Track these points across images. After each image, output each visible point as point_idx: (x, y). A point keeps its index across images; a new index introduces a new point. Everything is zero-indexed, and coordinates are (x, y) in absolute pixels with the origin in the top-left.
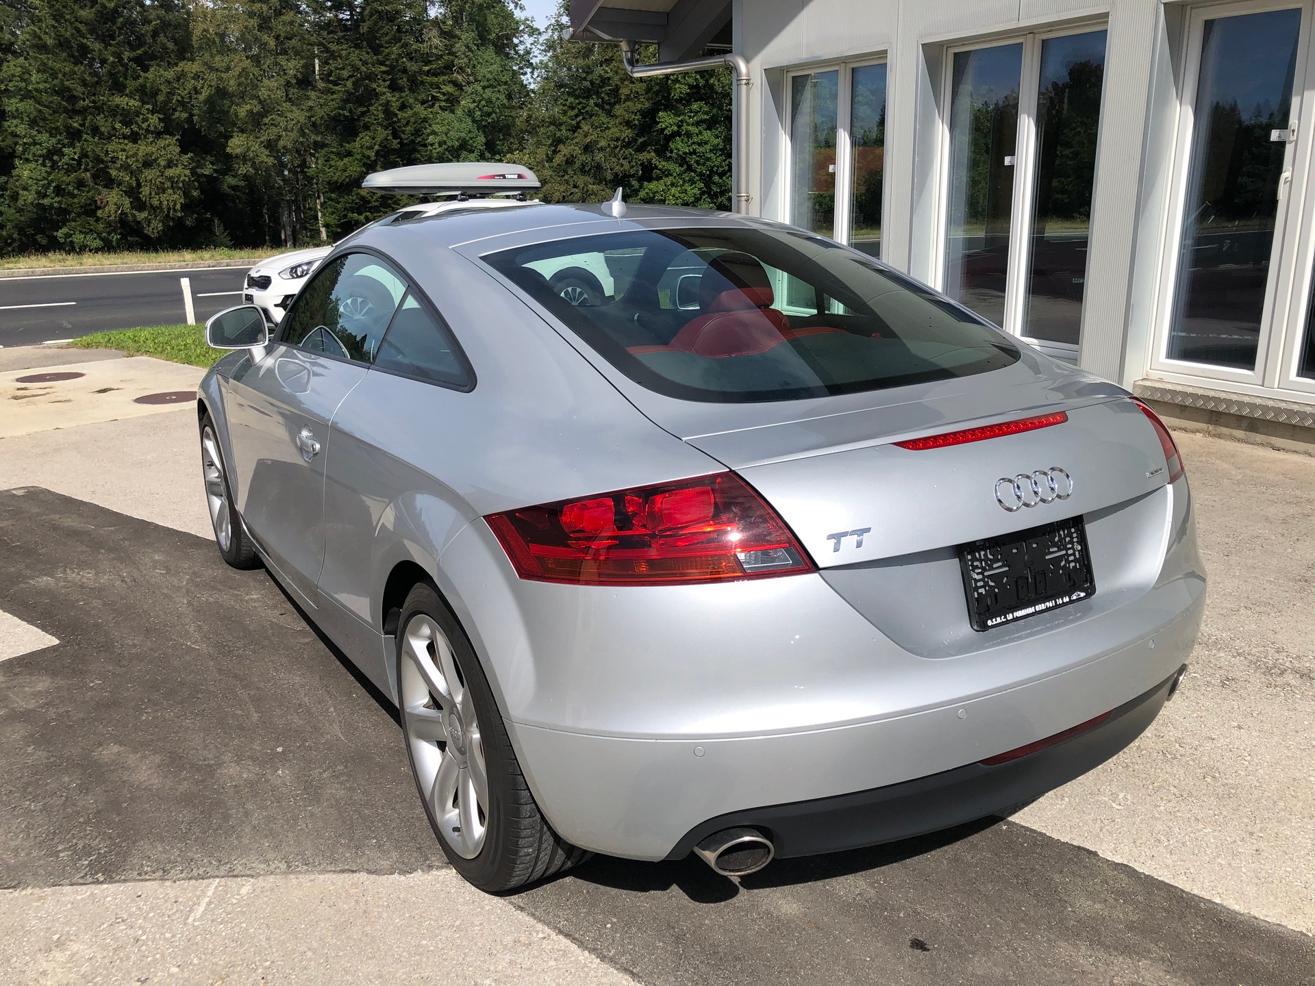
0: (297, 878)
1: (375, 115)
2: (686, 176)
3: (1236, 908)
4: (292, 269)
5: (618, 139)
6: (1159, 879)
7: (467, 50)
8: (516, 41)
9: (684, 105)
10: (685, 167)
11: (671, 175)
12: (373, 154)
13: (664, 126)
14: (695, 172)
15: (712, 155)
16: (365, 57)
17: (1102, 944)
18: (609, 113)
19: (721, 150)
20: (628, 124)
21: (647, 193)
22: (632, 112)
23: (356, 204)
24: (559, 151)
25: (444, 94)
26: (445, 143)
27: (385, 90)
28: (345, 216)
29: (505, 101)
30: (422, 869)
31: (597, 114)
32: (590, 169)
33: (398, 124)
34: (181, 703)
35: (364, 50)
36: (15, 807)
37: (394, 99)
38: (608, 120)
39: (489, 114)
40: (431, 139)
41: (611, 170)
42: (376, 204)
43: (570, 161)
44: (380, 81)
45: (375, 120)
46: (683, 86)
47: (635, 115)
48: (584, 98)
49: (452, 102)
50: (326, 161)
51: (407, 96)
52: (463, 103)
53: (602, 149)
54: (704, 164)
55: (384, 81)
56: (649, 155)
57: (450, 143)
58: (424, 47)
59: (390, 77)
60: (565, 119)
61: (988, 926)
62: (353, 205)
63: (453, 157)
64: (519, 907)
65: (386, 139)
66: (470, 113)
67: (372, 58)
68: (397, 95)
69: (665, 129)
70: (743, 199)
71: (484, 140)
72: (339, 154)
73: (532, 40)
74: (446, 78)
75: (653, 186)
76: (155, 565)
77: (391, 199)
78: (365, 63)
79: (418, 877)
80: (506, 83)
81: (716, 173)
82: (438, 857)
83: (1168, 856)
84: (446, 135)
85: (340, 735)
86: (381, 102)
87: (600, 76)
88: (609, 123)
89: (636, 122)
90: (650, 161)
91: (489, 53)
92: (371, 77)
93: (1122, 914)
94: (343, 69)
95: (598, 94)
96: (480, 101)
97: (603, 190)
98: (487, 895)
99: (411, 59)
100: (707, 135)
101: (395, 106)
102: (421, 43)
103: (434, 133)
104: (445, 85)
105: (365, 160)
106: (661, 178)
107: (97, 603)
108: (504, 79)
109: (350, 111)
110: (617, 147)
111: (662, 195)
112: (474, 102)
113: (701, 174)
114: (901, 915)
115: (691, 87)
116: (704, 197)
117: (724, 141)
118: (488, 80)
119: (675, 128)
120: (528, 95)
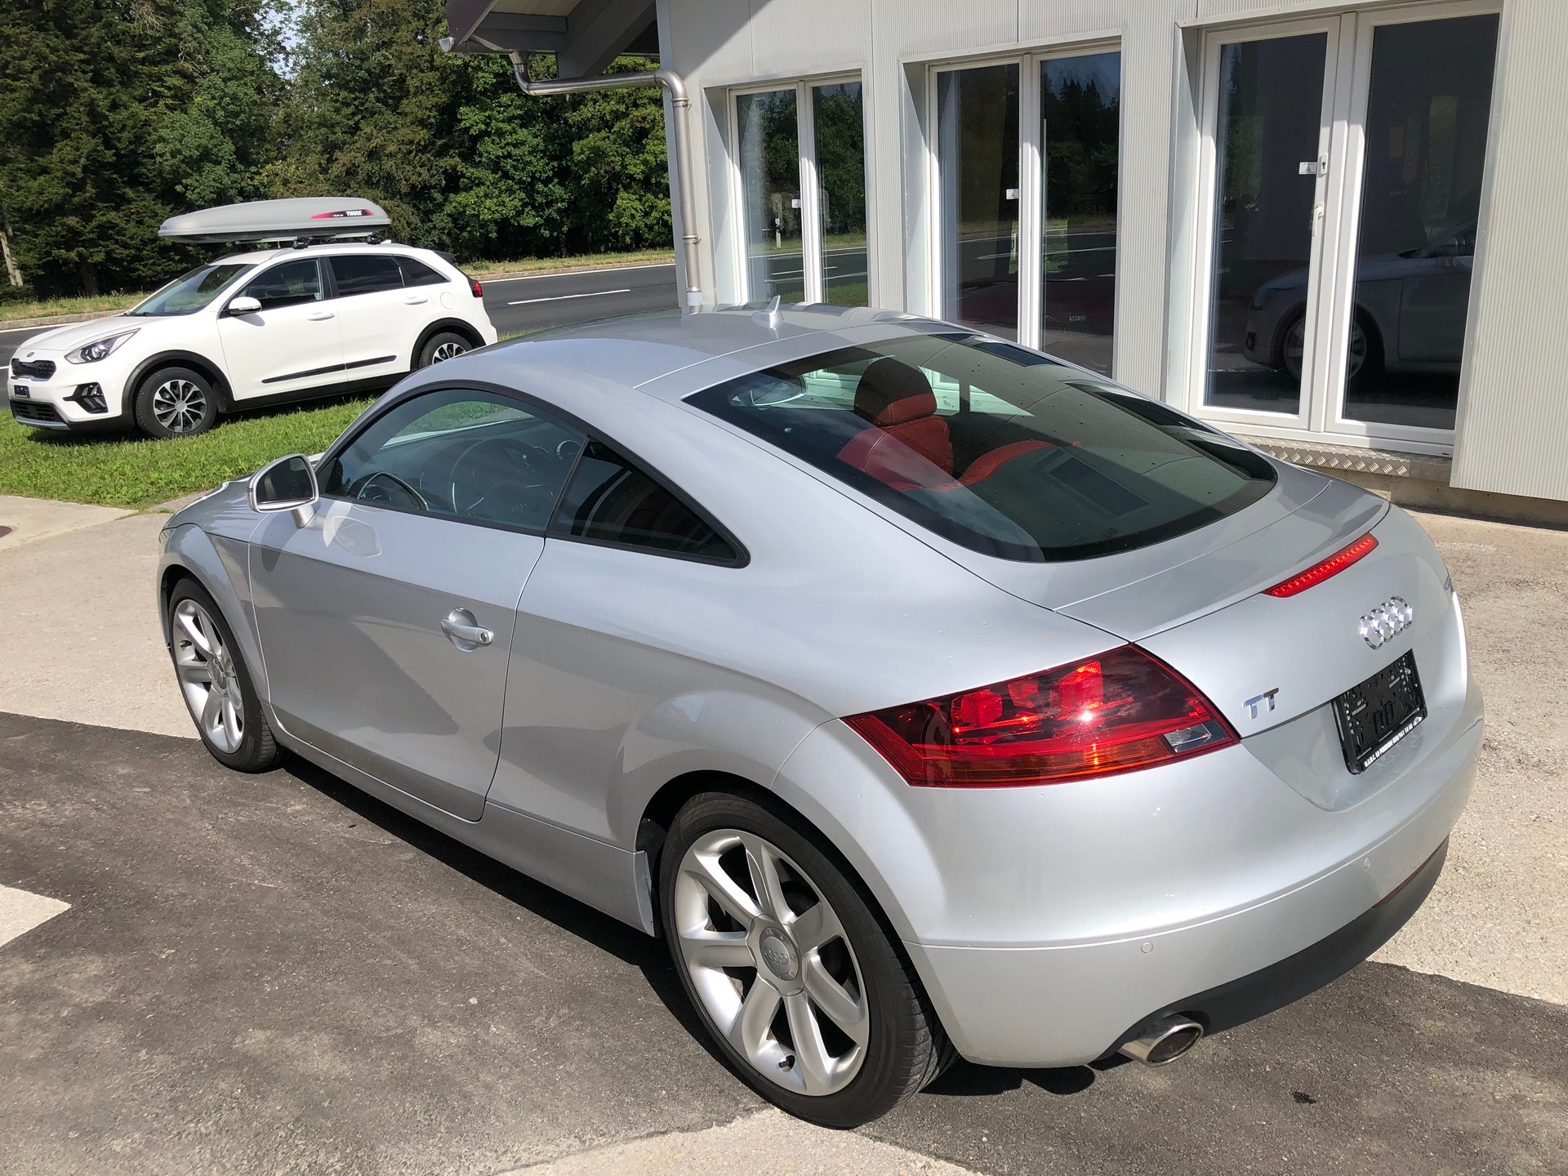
0: (603, 1154)
1: (75, 118)
2: (503, 185)
3: (1555, 1001)
4: (84, 350)
5: (411, 142)
6: (1475, 984)
7: (195, 31)
8: (257, 17)
9: (489, 97)
10: (500, 174)
11: (483, 184)
12: (79, 170)
13: (468, 125)
14: (513, 179)
15: (533, 158)
16: (53, 41)
17: (1465, 1062)
18: (395, 109)
19: (541, 151)
20: (422, 123)
21: (455, 207)
22: (426, 108)
23: (62, 237)
24: (336, 159)
25: (169, 88)
26: (179, 151)
27: (86, 84)
28: (48, 253)
29: (256, 97)
30: (740, 1115)
31: (380, 111)
32: (378, 181)
33: (111, 130)
34: (304, 961)
35: (51, 33)
36: (179, 1133)
37: (101, 96)
38: (395, 118)
39: (236, 115)
40: (159, 147)
41: (406, 180)
42: (91, 236)
43: (351, 172)
44: (79, 73)
45: (77, 124)
46: (486, 75)
47: (430, 111)
48: (360, 91)
49: (182, 100)
50: (12, 181)
51: (118, 91)
52: (198, 99)
53: (391, 155)
54: (523, 169)
55: (84, 72)
56: (452, 161)
57: (187, 153)
58: (135, 28)
59: (92, 67)
60: (339, 118)
61: (1355, 1065)
62: (59, 238)
63: (192, 169)
64: (875, 1137)
65: (96, 150)
66: (210, 113)
67: (63, 42)
68: (105, 92)
69: (469, 128)
70: (691, 241)
71: (233, 148)
72: (29, 171)
73: (281, 17)
74: (169, 67)
75: (461, 198)
76: (128, 781)
77: (113, 228)
78: (54, 50)
79: (738, 1122)
80: (252, 73)
81: (539, 180)
82: (749, 1098)
83: (1470, 959)
84: (181, 141)
85: (536, 971)
86: (82, 101)
87: (380, 63)
88: (396, 122)
89: (433, 120)
90: (454, 168)
91: (225, 35)
92: (65, 68)
93: (1464, 1028)
94: (23, 58)
95: (379, 86)
96: (222, 98)
97: (397, 206)
98: (831, 1131)
99: (118, 43)
100: (522, 134)
101: (103, 105)
102: (129, 22)
103: (162, 139)
104: (170, 76)
105: (69, 179)
106: (471, 188)
107: (82, 844)
108: (249, 67)
109: (40, 114)
110: (411, 152)
111: (474, 210)
112: (213, 98)
113: (520, 182)
114: (1268, 1069)
115: (496, 75)
116: (527, 210)
117: (544, 141)
118: (229, 70)
119: (483, 127)
120: (283, 88)
